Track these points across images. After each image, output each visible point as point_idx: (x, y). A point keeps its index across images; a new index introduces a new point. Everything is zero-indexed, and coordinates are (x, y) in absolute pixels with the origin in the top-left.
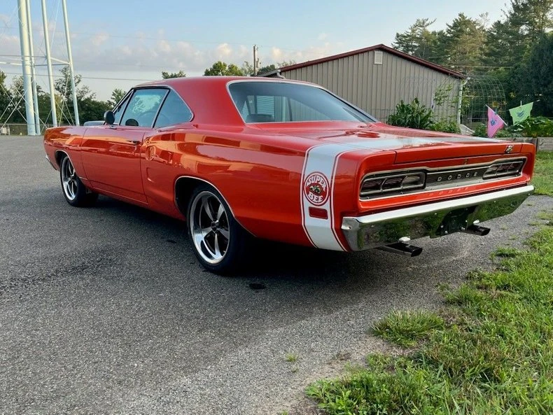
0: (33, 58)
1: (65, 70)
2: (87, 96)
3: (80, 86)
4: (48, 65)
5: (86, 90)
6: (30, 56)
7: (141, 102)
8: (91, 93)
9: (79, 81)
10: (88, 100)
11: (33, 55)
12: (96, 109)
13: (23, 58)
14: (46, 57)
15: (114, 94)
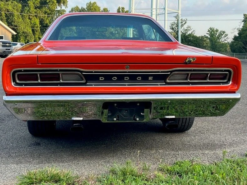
0: (158, 10)
1: (177, 17)
2: (189, 32)
3: (185, 27)
4: (165, 14)
5: (189, 29)
6: (157, 9)
7: (227, 35)
8: (192, 31)
9: (186, 23)
10: (190, 35)
11: (158, 8)
12: (194, 41)
13: (152, 10)
14: (164, 9)
15: (209, 31)
